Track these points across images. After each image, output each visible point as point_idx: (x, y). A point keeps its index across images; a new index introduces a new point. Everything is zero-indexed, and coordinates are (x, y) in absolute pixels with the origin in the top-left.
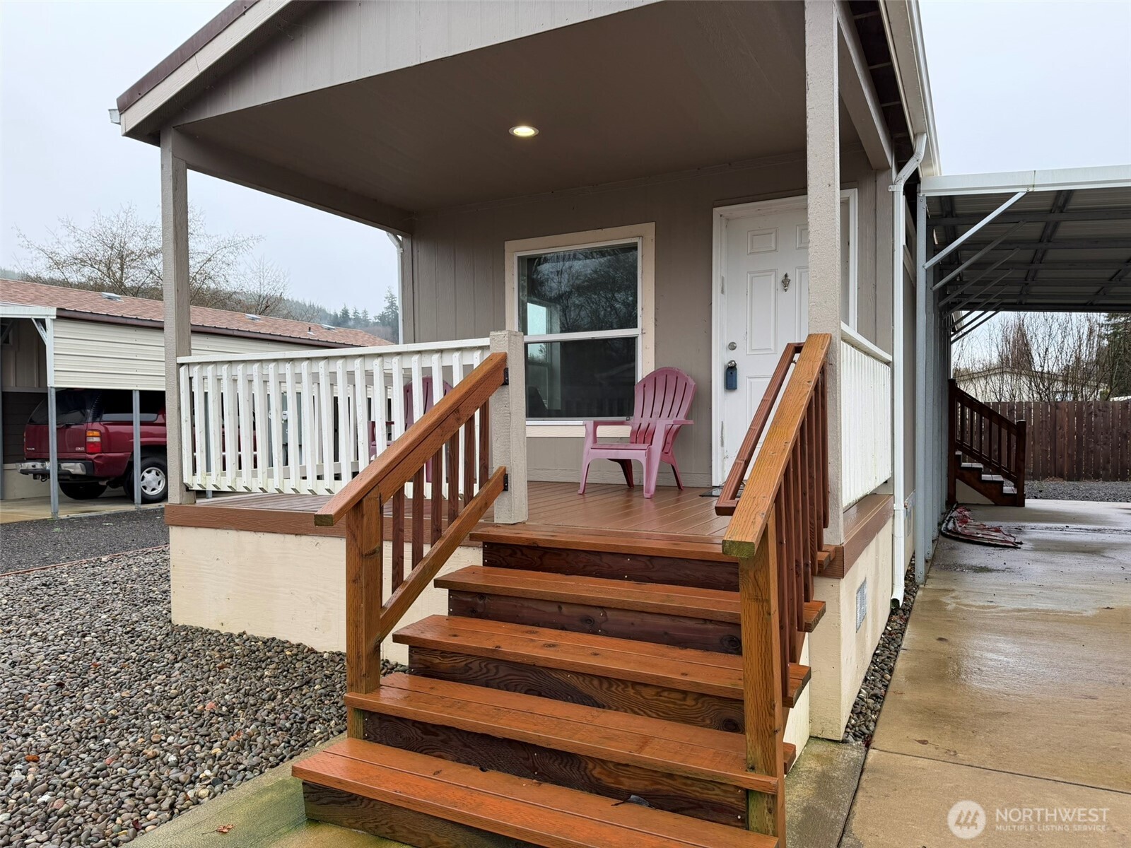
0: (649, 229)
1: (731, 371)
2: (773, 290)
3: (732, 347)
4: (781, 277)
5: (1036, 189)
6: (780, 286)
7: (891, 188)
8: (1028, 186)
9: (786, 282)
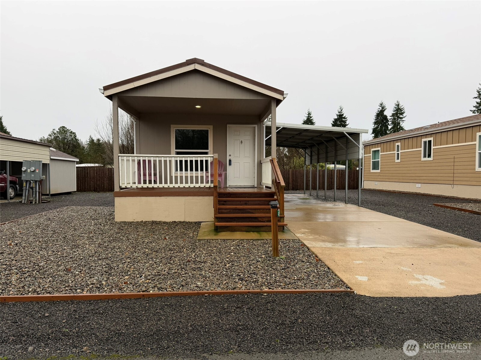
0: (211, 127)
1: (230, 161)
2: (239, 144)
3: (230, 155)
4: (241, 141)
5: (285, 127)
6: (240, 143)
7: (263, 126)
8: (283, 126)
9: (242, 142)
